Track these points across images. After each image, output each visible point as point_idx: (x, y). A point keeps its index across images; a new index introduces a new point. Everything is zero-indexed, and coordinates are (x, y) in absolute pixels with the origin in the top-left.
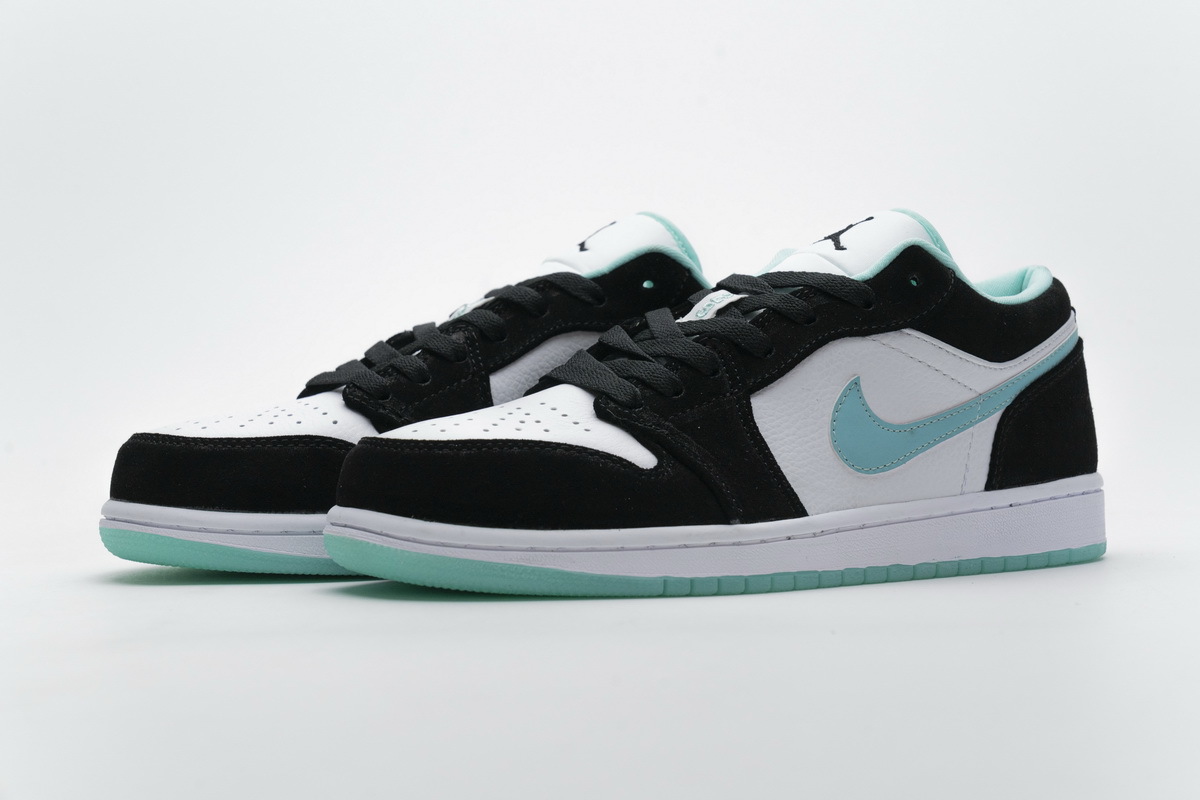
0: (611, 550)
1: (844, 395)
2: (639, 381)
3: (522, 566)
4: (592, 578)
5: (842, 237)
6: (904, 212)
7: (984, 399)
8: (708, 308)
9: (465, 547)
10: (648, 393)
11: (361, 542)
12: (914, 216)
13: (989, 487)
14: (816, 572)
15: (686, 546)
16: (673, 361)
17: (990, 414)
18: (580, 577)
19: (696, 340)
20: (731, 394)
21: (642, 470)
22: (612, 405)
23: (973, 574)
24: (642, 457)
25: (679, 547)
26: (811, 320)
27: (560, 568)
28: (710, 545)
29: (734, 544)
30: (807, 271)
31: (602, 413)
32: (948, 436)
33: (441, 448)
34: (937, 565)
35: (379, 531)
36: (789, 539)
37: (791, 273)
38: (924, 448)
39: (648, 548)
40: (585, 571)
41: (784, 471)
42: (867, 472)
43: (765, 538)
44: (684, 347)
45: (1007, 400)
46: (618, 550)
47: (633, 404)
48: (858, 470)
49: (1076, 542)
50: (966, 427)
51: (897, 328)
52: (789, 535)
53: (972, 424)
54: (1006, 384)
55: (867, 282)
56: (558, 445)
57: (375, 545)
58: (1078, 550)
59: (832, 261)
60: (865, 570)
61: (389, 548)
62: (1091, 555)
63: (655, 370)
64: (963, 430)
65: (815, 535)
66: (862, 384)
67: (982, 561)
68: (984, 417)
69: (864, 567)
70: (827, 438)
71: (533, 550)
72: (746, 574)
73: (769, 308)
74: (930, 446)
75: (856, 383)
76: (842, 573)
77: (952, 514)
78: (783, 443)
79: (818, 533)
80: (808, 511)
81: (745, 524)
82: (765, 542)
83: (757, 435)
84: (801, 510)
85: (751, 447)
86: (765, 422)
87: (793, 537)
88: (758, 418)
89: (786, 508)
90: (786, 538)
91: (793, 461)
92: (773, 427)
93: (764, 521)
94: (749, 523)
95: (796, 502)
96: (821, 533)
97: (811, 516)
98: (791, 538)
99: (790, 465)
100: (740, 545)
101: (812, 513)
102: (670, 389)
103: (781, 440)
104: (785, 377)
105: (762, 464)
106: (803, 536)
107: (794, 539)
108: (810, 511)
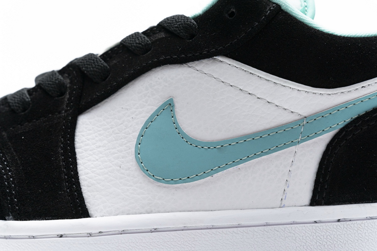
78: (92, 153)
79: (94, 234)
80: (92, 213)
81: (18, 220)
82: (34, 237)
83: (68, 146)
84: (81, 212)
85: (58, 156)
86: (83, 136)
87: (65, 235)
88: (80, 132)
89: (66, 209)
90: (56, 236)
91: (95, 169)
92: (88, 140)
93: (39, 219)
94: (23, 220)
95: (79, 205)
96: (98, 233)
97: (94, 217)
98: (63, 236)
99: (91, 172)
100: (10, 238)
101: (95, 216)
102: (19, 107)
103: (91, 151)
104: (110, 98)
105: (62, 170)
106: (75, 235)
107: (66, 237)
108: (95, 213)
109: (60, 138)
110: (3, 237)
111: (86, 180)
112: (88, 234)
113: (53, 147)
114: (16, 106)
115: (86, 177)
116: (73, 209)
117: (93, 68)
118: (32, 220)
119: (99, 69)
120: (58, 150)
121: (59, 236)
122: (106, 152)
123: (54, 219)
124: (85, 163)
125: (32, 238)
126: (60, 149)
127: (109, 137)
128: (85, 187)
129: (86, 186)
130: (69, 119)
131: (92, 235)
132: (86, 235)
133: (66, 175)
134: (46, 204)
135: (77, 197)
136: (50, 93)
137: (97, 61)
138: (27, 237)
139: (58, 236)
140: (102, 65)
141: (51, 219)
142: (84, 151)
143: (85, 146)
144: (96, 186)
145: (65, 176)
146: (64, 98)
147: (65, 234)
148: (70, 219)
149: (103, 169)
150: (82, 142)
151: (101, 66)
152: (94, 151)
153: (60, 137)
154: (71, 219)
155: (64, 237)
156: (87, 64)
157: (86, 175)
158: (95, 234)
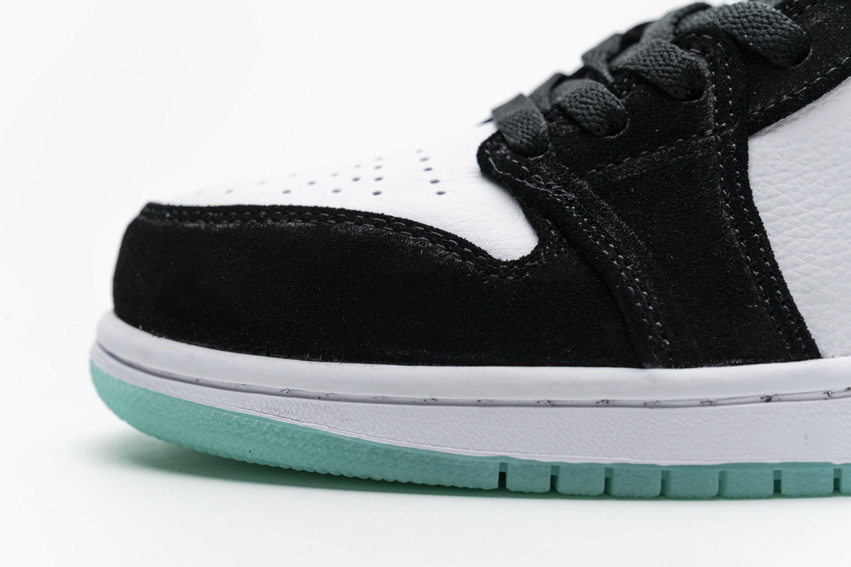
0: (414, 403)
3: (266, 420)
4: (375, 451)
9: (196, 382)
15: (551, 404)
18: (357, 446)
20: (714, 131)
21: (499, 262)
24: (512, 242)
25: (538, 404)
27: (324, 428)
28: (598, 405)
29: (645, 405)
36: (769, 399)
39: (479, 404)
40: (364, 437)
41: (787, 274)
43: (712, 397)
46: (425, 403)
52: (771, 392)
65: (829, 395)
71: (289, 394)
78: (799, 221)
79: (837, 392)
80: (824, 349)
81: (671, 368)
82: (711, 403)
83: (744, 206)
84: (803, 347)
85: (725, 228)
86: (769, 183)
87: (778, 397)
88: (759, 176)
89: (771, 342)
90: (759, 399)
91: (812, 255)
92: (784, 192)
93: (717, 364)
94: (681, 368)
95: (797, 331)
96: (845, 391)
97: (827, 358)
98: (773, 399)
99: (804, 262)
100: (657, 407)
101: (832, 354)
102: (602, 123)
103: (794, 215)
104: (821, 100)
105: (741, 257)
106: (799, 395)
107: (780, 400)
108: (829, 348)
109: (719, 190)
110: (642, 403)
111: (797, 279)
112: (825, 393)
113: (708, 209)
114: (594, 121)
115: (796, 272)
116: (785, 341)
117: (771, 35)
118: (702, 366)
119: (785, 37)
120: (721, 215)
121: (765, 399)
122: (830, 217)
123: (748, 364)
124: (787, 243)
125: (707, 406)
126: (725, 214)
127: (831, 185)
128: (797, 293)
129: (799, 291)
130: (733, 149)
131: (833, 395)
132: (822, 395)
133: (754, 268)
134: (726, 332)
135: (789, 315)
136: (671, 91)
137: (776, 18)
138: (698, 403)
139: (762, 398)
140: (792, 29)
141: (742, 364)
142: (778, 217)
143: (780, 205)
144: (821, 291)
145: (752, 271)
146: (705, 102)
147: (776, 395)
148: (781, 362)
149: (831, 254)
150: (769, 198)
151: (790, 31)
152: (803, 215)
153: (719, 188)
154: (785, 362)
155: (774, 401)
156: (753, 28)
157: (795, 269)
158: (839, 392)
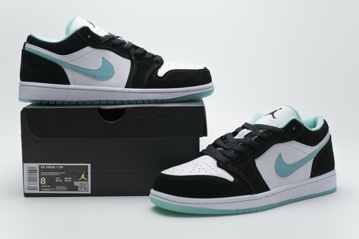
0: (224, 203)
1: (278, 158)
2: (228, 157)
4: (220, 210)
5: (274, 114)
6: (289, 107)
7: (310, 155)
8: (242, 134)
10: (230, 160)
11: (162, 201)
12: (292, 108)
13: (311, 177)
14: (272, 204)
15: (242, 201)
16: (236, 151)
17: (312, 159)
19: (241, 145)
20: (250, 159)
21: (231, 182)
22: (221, 163)
23: (307, 199)
24: (230, 178)
25: (240, 201)
26: (269, 139)
27: (212, 208)
28: (248, 200)
29: (253, 200)
30: (267, 125)
31: (219, 165)
32: (302, 166)
33: (181, 178)
34: (299, 198)
35: (166, 199)
37: (262, 125)
38: (296, 170)
39: (233, 202)
42: (283, 177)
43: (261, 197)
44: (238, 147)
45: (315, 155)
46: (226, 203)
47: (227, 163)
48: (281, 177)
49: (331, 188)
50: (306, 163)
51: (290, 140)
52: (266, 196)
53: (307, 162)
54: (315, 151)
55: (282, 129)
56: (210, 176)
57: (165, 202)
58: (331, 190)
59: (273, 122)
60: (283, 202)
61: (169, 204)
62: (333, 191)
63: (231, 153)
64: (305, 164)
65: (272, 195)
66: (282, 155)
67: (309, 196)
68: (310, 160)
69: (283, 201)
70: (274, 169)
71: (205, 204)
72: (256, 207)
73: (258, 136)
74: (298, 169)
75: (280, 155)
76: (278, 203)
77: (302, 185)
